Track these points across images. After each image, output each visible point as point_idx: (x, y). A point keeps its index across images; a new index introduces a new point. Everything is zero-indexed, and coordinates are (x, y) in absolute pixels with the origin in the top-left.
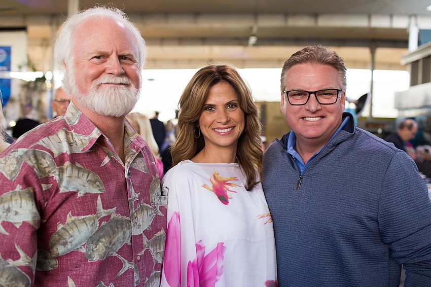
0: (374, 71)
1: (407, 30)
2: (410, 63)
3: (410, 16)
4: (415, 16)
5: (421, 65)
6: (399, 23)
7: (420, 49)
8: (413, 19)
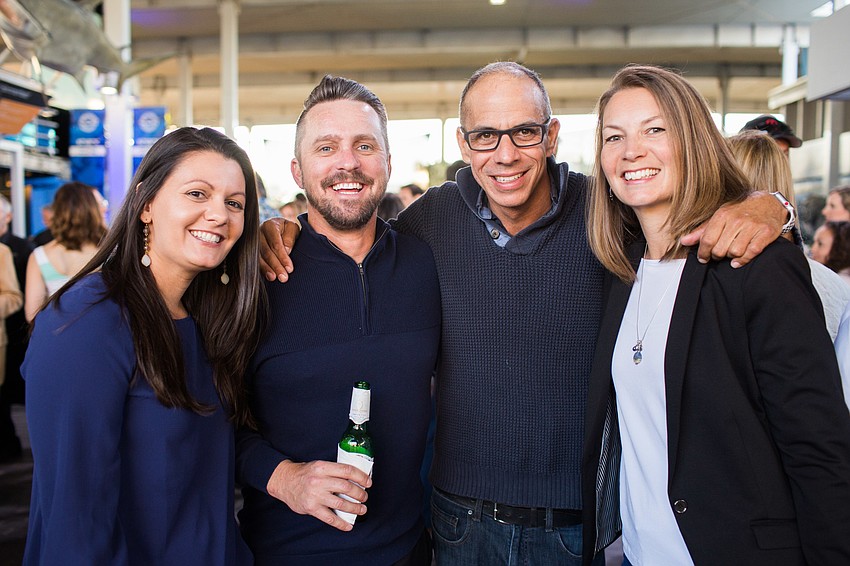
0: (728, 116)
1: (780, 51)
2: (784, 106)
3: (784, 26)
4: (793, 25)
5: (800, 109)
6: (766, 38)
7: (801, 82)
8: (789, 31)
